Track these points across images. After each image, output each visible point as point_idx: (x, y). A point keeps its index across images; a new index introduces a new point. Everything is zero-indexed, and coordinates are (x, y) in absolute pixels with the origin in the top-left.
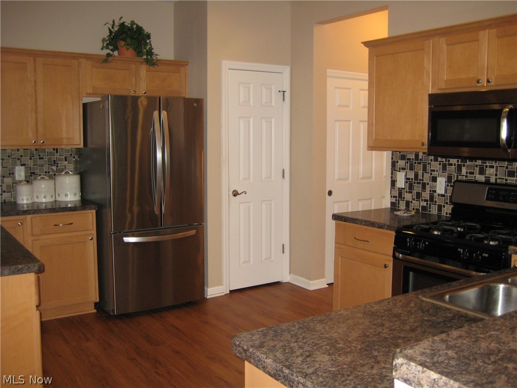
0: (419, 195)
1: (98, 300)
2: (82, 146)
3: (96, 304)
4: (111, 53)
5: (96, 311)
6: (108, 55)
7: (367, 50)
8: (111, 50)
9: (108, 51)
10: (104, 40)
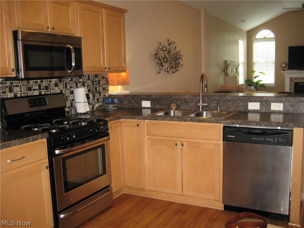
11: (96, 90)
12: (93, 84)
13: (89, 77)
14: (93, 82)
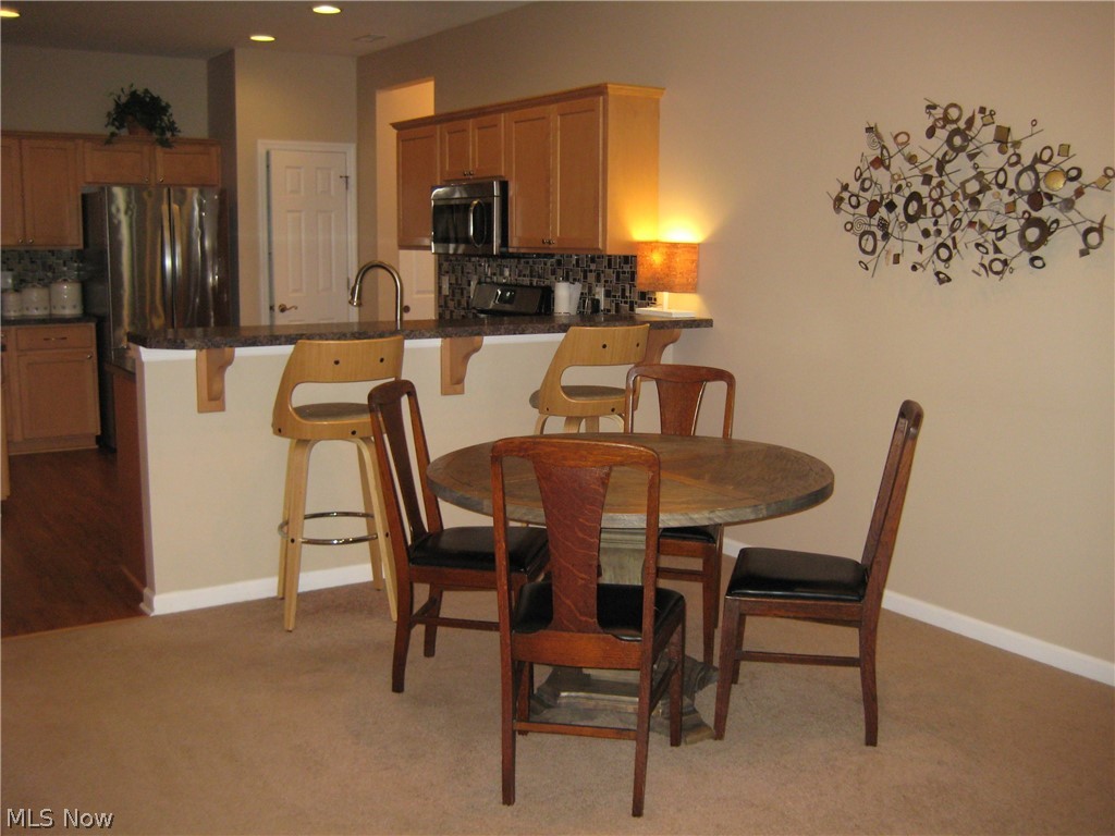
0: (459, 303)
1: (99, 433)
2: (81, 247)
3: (97, 437)
4: (117, 131)
5: (97, 447)
6: (113, 134)
7: (395, 132)
8: (118, 128)
9: (113, 129)
10: (109, 114)
11: (623, 296)
12: (618, 278)
13: (610, 260)
14: (618, 273)
